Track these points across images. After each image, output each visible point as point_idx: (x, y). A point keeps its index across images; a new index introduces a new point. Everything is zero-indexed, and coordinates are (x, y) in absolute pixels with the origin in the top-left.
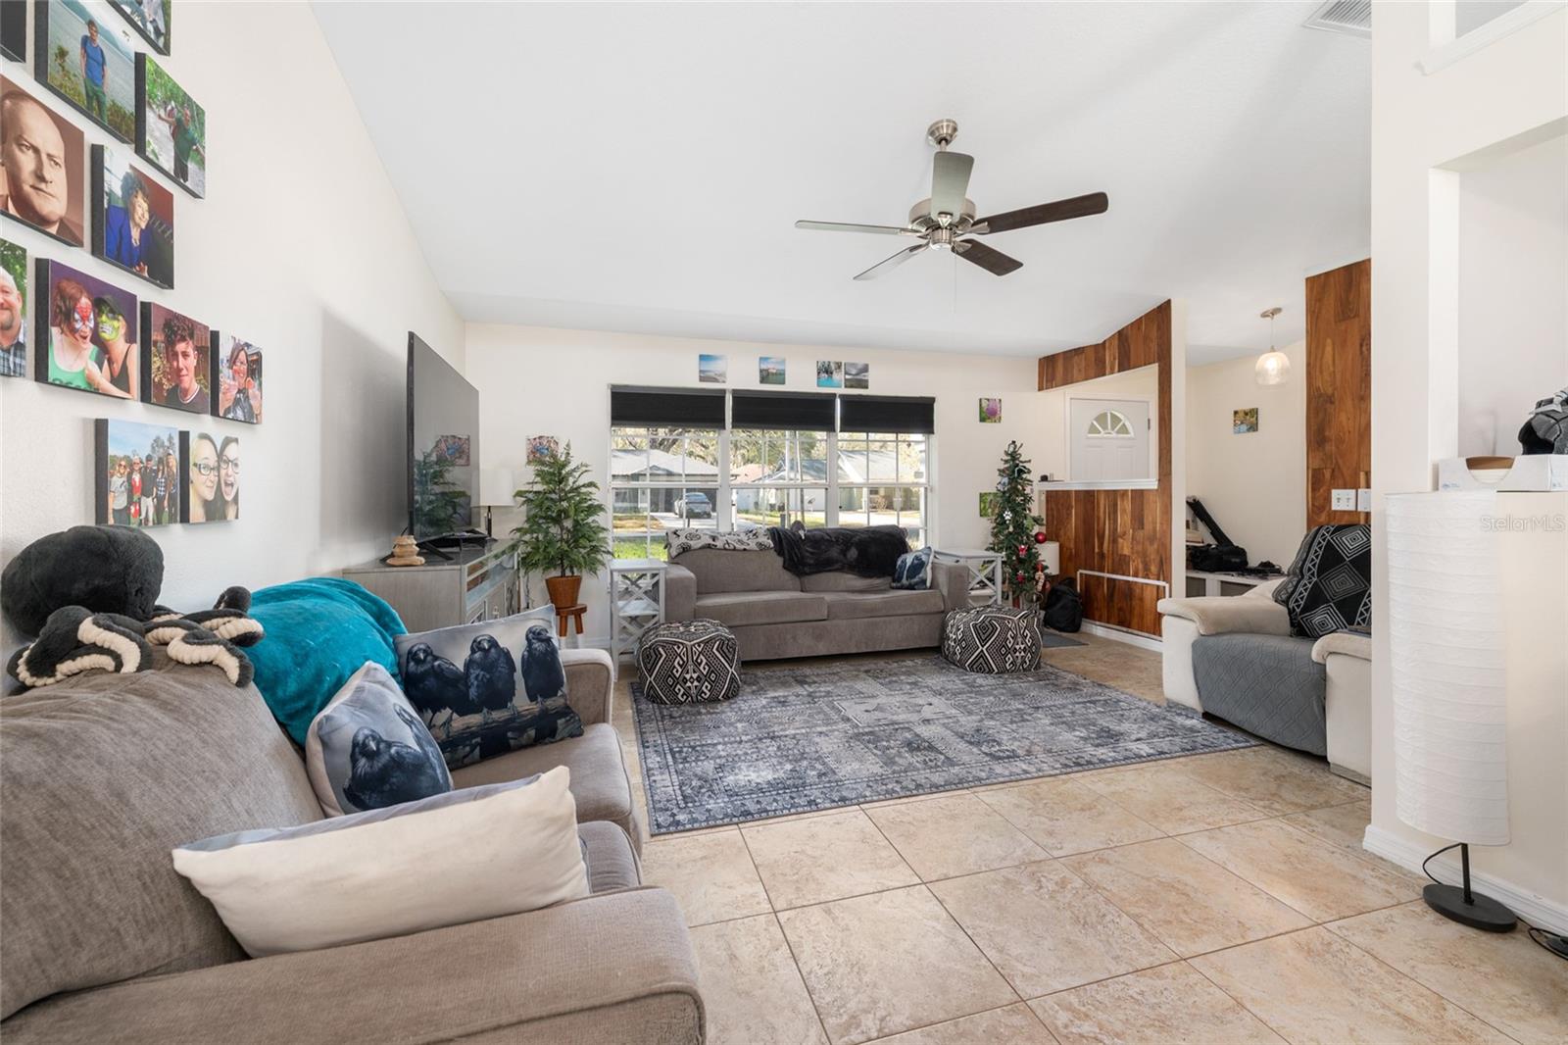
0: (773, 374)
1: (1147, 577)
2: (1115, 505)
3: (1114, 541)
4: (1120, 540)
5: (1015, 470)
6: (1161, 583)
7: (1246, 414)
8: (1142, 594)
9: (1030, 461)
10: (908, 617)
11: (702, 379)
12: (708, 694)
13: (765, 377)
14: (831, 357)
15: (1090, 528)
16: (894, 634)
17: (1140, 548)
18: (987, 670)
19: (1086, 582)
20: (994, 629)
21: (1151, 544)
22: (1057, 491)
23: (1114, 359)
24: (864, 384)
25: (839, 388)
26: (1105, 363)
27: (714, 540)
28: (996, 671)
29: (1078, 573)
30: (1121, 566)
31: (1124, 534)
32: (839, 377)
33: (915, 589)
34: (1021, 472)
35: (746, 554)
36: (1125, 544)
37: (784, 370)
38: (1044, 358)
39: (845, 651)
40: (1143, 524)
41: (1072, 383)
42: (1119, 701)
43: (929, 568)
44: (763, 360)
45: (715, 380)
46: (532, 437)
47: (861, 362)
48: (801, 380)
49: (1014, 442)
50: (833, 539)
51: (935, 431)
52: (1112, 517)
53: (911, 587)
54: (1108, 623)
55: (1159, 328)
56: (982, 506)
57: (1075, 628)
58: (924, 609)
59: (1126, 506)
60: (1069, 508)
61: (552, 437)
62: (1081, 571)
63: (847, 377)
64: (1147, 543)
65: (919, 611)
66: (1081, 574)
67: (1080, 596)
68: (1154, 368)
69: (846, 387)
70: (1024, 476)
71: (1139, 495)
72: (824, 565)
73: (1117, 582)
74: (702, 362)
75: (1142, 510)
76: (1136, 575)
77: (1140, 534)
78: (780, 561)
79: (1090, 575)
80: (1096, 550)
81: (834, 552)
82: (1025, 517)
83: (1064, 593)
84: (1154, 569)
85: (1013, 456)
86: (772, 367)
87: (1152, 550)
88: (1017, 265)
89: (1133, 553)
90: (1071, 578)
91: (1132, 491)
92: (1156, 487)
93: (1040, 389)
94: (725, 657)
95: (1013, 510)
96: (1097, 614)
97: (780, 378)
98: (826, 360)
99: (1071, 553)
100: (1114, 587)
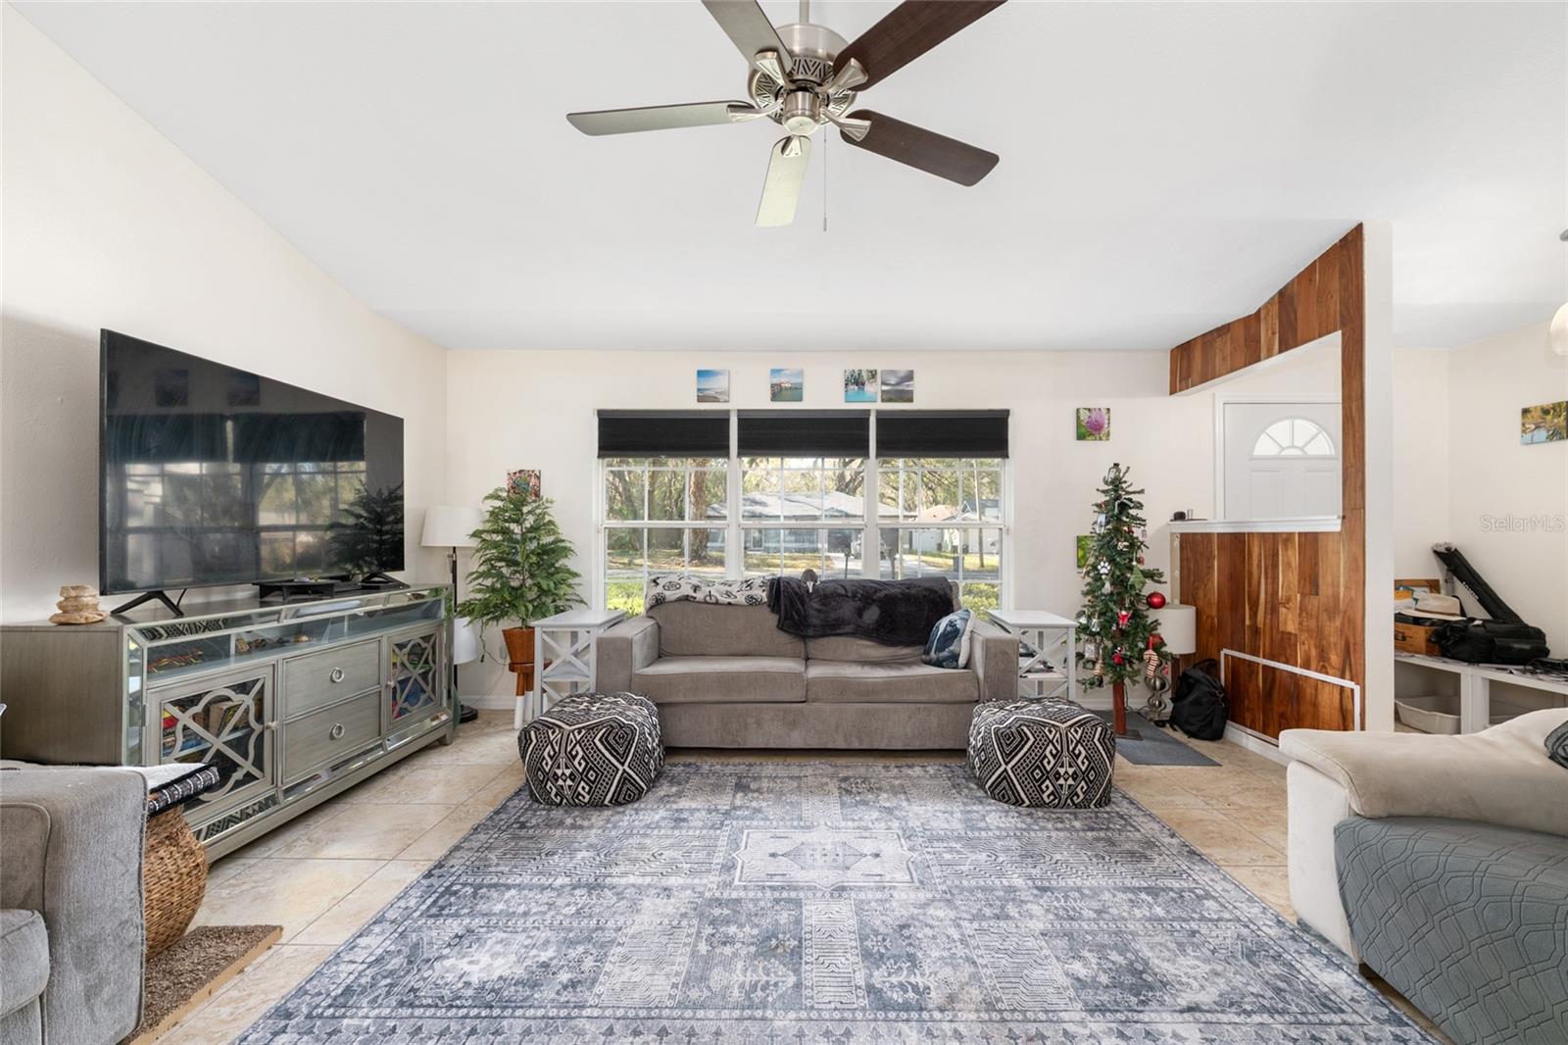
0: (786, 389)
1: (1323, 670)
2: (1275, 555)
3: (1273, 609)
4: (1283, 610)
5: (1119, 506)
6: (1348, 684)
7: (1546, 412)
8: (1316, 697)
9: (1142, 492)
10: (922, 706)
11: (700, 399)
12: (587, 797)
13: (777, 393)
14: (863, 364)
15: (1238, 590)
16: (899, 728)
17: (1313, 624)
18: (1013, 799)
19: (1232, 667)
20: (1024, 739)
21: (1331, 618)
22: (1194, 534)
23: (1273, 333)
24: (907, 397)
25: (873, 403)
26: (1259, 342)
27: (695, 591)
28: (1027, 802)
29: (1222, 653)
30: (1283, 647)
31: (1288, 600)
32: (873, 389)
33: (943, 667)
34: (1124, 507)
35: (730, 608)
36: (1290, 616)
37: (801, 384)
38: (1178, 347)
39: (830, 746)
40: (1316, 586)
41: (1213, 378)
42: (1208, 896)
43: (965, 640)
44: (775, 372)
45: (715, 399)
46: (512, 472)
47: (902, 367)
48: (824, 395)
49: (1116, 465)
50: (850, 595)
51: (1010, 454)
52: (1270, 572)
53: (939, 664)
54: (1264, 732)
55: (1342, 273)
56: (1081, 553)
57: (1217, 735)
58: (947, 697)
59: (1291, 557)
60: (1210, 558)
61: (533, 472)
62: (1225, 651)
63: (885, 388)
64: (1324, 617)
65: (937, 698)
66: (1226, 655)
67: (1223, 690)
68: (1335, 338)
69: (883, 401)
70: (1133, 512)
71: (1311, 542)
72: (832, 628)
73: (1278, 674)
74: (702, 379)
75: (1316, 564)
76: (1306, 666)
77: (1314, 602)
78: (773, 619)
79: (1239, 659)
80: (1247, 622)
81: (847, 610)
82: (1131, 569)
83: (1197, 681)
84: (1335, 659)
85: (1116, 484)
86: (786, 381)
87: (1332, 628)
88: (990, 160)
89: (1301, 630)
90: (1213, 660)
91: (1300, 534)
92: (1338, 529)
93: (1173, 392)
94: (612, 750)
95: (1112, 561)
96: (1248, 716)
97: (796, 393)
98: (856, 369)
99: (1212, 623)
100: (1273, 681)
